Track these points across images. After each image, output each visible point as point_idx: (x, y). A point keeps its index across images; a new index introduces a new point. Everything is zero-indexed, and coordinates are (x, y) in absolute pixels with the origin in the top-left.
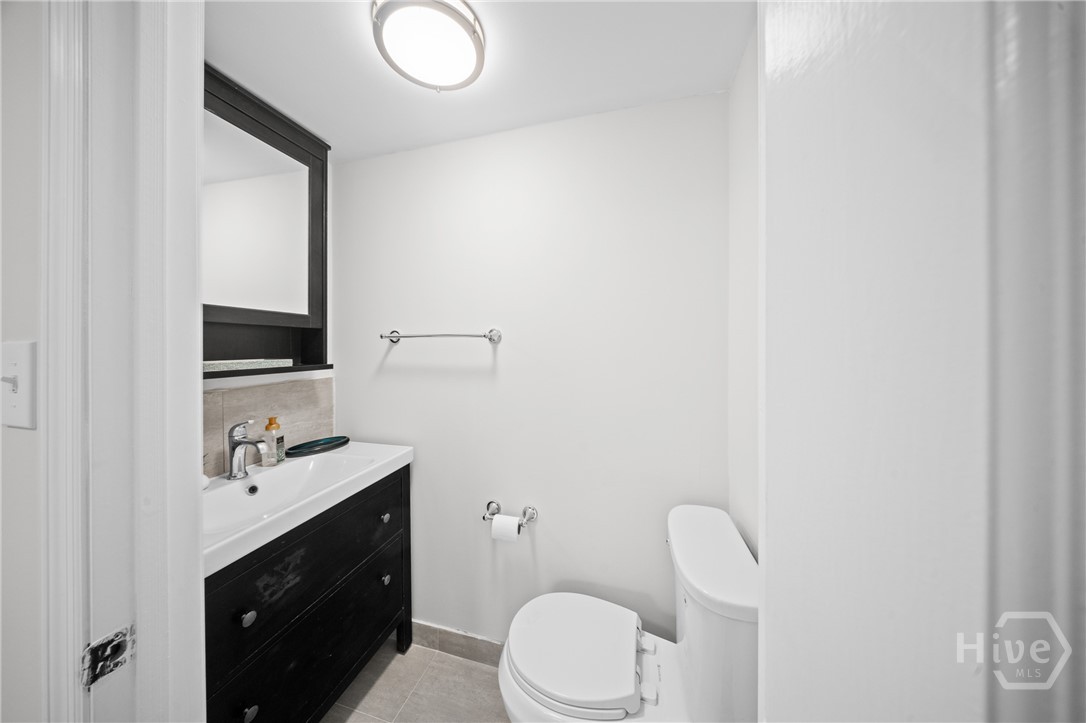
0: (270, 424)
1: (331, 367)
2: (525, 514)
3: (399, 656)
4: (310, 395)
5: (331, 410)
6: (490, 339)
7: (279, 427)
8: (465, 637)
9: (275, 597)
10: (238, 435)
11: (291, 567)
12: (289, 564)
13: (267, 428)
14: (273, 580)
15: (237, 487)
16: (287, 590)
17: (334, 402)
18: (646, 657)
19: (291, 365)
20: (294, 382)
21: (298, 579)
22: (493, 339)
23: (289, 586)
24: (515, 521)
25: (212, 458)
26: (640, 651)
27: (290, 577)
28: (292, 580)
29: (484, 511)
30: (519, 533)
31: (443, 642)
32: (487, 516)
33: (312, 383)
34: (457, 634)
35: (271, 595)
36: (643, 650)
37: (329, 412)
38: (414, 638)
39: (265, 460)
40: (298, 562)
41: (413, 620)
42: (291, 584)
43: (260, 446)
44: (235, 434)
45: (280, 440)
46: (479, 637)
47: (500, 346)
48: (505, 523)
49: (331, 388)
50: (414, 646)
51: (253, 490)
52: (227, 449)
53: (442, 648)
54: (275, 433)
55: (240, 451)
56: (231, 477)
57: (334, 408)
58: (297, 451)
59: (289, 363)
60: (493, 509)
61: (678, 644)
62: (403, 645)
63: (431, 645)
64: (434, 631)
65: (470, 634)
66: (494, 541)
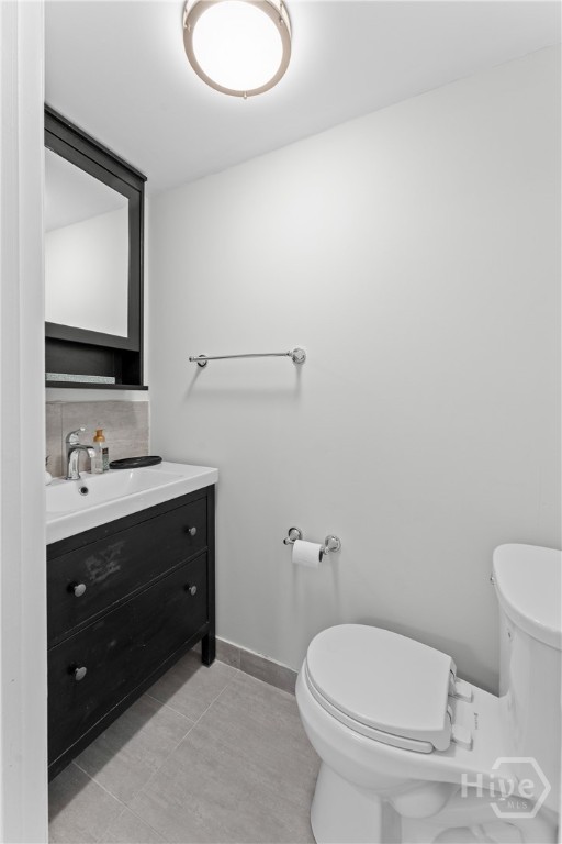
0: (98, 436)
1: (146, 388)
2: (327, 543)
3: (203, 668)
4: (128, 414)
5: (147, 432)
6: (294, 359)
7: (104, 440)
8: (265, 661)
9: (100, 579)
10: (73, 440)
11: (112, 555)
12: (111, 552)
13: (96, 439)
14: (98, 563)
15: (71, 487)
16: (110, 575)
17: (150, 425)
18: (459, 703)
19: (114, 382)
20: (117, 403)
21: (118, 568)
22: (298, 360)
23: (111, 571)
24: (317, 548)
25: (53, 460)
26: (452, 696)
27: (112, 564)
28: (113, 567)
29: (285, 535)
30: (320, 559)
31: (245, 663)
32: (289, 540)
33: (130, 405)
34: (257, 657)
35: (97, 575)
36: (458, 696)
37: (145, 434)
38: (218, 654)
39: (93, 467)
40: (119, 552)
41: (217, 637)
42: (113, 570)
43: (90, 451)
44: (71, 440)
45: (105, 451)
46: (280, 664)
47: (305, 367)
48: (307, 549)
49: (147, 412)
50: (217, 662)
51: (84, 490)
52: (65, 454)
53: (243, 668)
54: (101, 445)
55: (74, 456)
56: (68, 478)
57: (150, 431)
58: (119, 465)
59: (112, 380)
60: (293, 534)
61: (502, 698)
62: (207, 657)
63: (233, 663)
64: (236, 650)
65: (269, 659)
66: (295, 566)
